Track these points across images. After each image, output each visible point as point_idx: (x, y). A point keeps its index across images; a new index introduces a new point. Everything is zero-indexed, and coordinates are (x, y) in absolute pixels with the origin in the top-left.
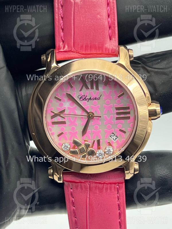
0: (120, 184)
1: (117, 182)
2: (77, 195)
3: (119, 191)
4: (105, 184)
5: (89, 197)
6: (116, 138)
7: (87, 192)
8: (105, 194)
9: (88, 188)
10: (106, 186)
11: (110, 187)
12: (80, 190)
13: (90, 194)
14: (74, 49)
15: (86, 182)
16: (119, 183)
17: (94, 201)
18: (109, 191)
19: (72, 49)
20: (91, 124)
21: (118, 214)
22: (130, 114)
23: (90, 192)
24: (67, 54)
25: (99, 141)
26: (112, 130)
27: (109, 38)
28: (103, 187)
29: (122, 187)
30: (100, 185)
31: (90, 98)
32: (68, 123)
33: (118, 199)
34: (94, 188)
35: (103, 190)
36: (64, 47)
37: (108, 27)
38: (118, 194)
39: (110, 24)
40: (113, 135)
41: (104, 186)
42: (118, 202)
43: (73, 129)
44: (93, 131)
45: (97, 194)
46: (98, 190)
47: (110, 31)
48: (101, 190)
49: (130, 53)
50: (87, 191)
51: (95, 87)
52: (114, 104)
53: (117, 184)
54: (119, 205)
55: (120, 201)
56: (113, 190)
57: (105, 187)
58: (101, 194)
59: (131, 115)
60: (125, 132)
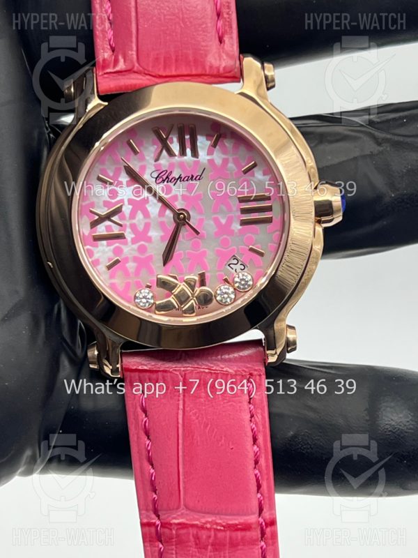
2: (154, 404)
4: (220, 375)
5: (184, 407)
6: (243, 267)
7: (179, 396)
13: (186, 399)
14: (139, 64)
16: (252, 375)
17: (194, 418)
19: (134, 66)
22: (271, 210)
23: (186, 394)
24: (123, 77)
26: (233, 250)
27: (217, 39)
29: (260, 384)
31: (180, 177)
32: (129, 235)
33: (252, 416)
36: (116, 62)
37: (215, 14)
38: (250, 403)
39: (218, 8)
40: (235, 262)
41: (217, 378)
42: (252, 424)
43: (142, 249)
44: (188, 253)
45: (203, 400)
46: (203, 390)
47: (220, 23)
49: (266, 72)
50: (177, 394)
51: (188, 151)
53: (248, 377)
55: (255, 420)
58: (210, 399)
59: (276, 214)
60: (261, 254)
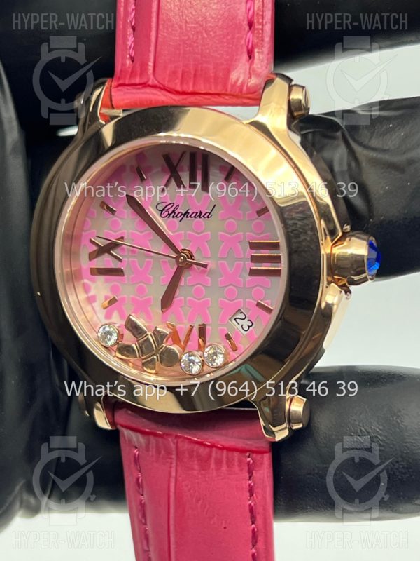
0: (254, 455)
1: (247, 447)
3: (254, 472)
4: (214, 449)
5: (176, 475)
6: (250, 324)
7: (171, 463)
8: (215, 474)
9: (174, 452)
10: (216, 453)
11: (227, 458)
12: (154, 454)
13: (179, 468)
14: (155, 77)
15: (167, 435)
16: (252, 451)
17: (186, 489)
18: (224, 468)
19: (149, 80)
20: (185, 283)
21: (250, 535)
23: (179, 463)
24: (138, 91)
25: (202, 331)
26: (238, 304)
27: (246, 54)
28: (210, 456)
29: (262, 464)
30: (202, 450)
32: (128, 273)
33: (251, 495)
34: (187, 455)
35: (210, 464)
36: (133, 74)
37: (245, 24)
38: (250, 480)
39: (250, 16)
40: (242, 316)
41: (211, 452)
42: (250, 502)
44: (190, 301)
45: (195, 472)
46: (196, 462)
47: (250, 35)
48: (204, 463)
50: (169, 461)
52: (248, 233)
53: (248, 454)
54: (251, 510)
55: (254, 501)
56: (236, 468)
57: (214, 454)
58: (203, 472)
60: (270, 312)
